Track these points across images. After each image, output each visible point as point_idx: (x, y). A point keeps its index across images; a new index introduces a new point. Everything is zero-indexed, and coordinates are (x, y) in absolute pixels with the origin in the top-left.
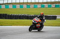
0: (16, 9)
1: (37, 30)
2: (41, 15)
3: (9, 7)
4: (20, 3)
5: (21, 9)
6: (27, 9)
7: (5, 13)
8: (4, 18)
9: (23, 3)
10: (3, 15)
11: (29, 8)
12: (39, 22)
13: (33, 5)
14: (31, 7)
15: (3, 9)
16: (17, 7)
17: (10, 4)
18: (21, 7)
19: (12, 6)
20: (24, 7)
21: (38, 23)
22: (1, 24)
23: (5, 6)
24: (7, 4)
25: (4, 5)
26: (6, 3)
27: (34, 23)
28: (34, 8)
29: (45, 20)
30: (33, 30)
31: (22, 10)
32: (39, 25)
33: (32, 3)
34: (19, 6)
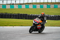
0: (36, 9)
2: (42, 15)
3: (29, 7)
4: (40, 3)
5: (41, 9)
6: (48, 9)
7: (25, 13)
8: (24, 18)
9: (44, 3)
10: (23, 16)
13: (54, 5)
14: (51, 7)
16: (37, 7)
17: (30, 4)
18: (42, 7)
19: (32, 6)
20: (44, 7)
21: (39, 24)
22: (22, 24)
23: (25, 6)
25: (25, 5)
26: (27, 3)
27: (35, 23)
28: (54, 8)
29: (46, 21)
31: (43, 10)
32: (40, 27)
33: (52, 3)
34: (40, 6)
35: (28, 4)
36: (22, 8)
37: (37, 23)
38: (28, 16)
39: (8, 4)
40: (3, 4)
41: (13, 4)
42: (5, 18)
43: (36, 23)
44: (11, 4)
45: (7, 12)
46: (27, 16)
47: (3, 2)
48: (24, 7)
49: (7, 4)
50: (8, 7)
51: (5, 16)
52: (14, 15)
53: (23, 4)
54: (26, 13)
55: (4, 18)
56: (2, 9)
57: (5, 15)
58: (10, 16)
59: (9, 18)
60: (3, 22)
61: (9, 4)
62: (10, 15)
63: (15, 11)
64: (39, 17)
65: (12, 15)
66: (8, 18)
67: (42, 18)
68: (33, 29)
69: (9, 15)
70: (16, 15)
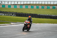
1: (27, 30)
4: (36, 5)
11: (44, 8)
12: (29, 23)
13: (47, 6)
25: (25, 6)
30: (25, 30)
35: (27, 5)
36: (23, 8)
47: (8, 3)
49: (11, 5)
51: (22, 15)
58: (25, 15)
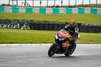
3: (85, 12)
15: (74, 14)
19: (90, 10)
23: (77, 10)
24: (82, 7)
25: (77, 8)
32: (68, 45)
37: (63, 39)
38: (83, 26)
39: (50, 7)
40: (40, 7)
41: (57, 7)
42: (44, 30)
43: (60, 39)
44: (54, 6)
45: (47, 20)
46: (81, 26)
47: (41, 3)
48: (75, 11)
49: (47, 7)
50: (49, 11)
51: (44, 26)
52: (60, 25)
53: (75, 6)
54: (80, 22)
55: (41, 30)
56: (40, 15)
57: (44, 24)
58: (53, 27)
59: (51, 30)
60: (41, 37)
61: (52, 7)
62: (52, 25)
63: (60, 18)
64: (66, 27)
65: (55, 25)
66: (48, 30)
67: (71, 30)
68: (55, 49)
69: (50, 24)
70: (62, 25)
